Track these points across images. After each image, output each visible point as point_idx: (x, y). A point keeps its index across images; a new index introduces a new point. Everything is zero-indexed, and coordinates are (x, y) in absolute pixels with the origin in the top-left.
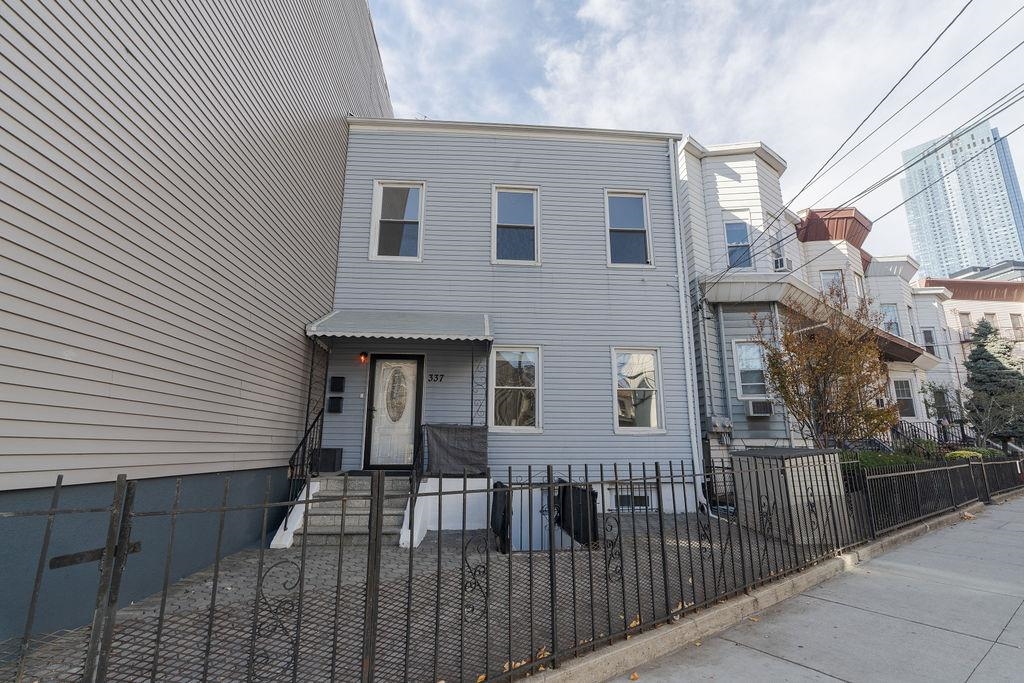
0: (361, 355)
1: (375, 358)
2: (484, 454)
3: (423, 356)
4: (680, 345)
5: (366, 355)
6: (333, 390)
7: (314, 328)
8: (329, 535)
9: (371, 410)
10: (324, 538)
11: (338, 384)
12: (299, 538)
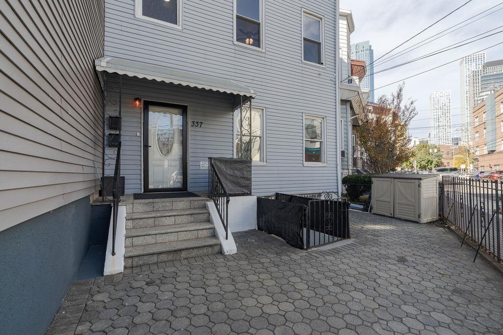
0: (136, 99)
1: (147, 105)
2: (250, 179)
3: (186, 107)
4: (335, 116)
5: (140, 100)
6: (111, 128)
7: (104, 64)
8: (160, 253)
9: (146, 146)
10: (155, 257)
11: (115, 123)
12: (130, 261)
